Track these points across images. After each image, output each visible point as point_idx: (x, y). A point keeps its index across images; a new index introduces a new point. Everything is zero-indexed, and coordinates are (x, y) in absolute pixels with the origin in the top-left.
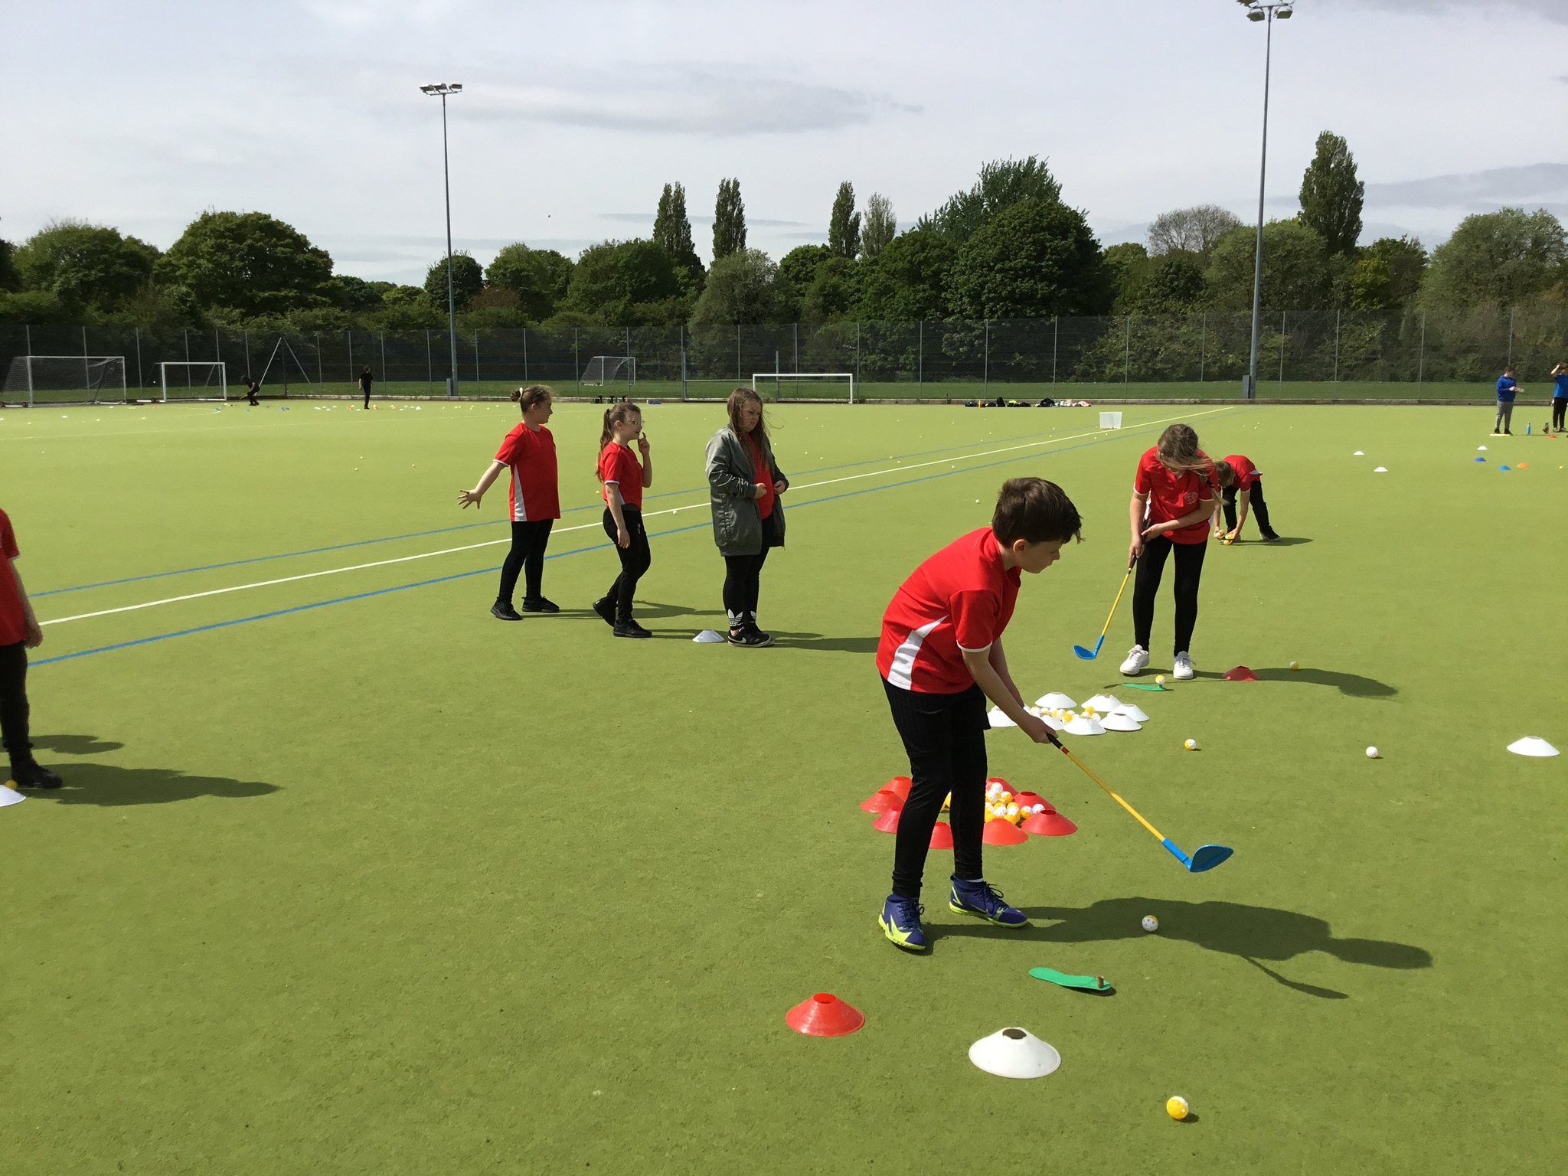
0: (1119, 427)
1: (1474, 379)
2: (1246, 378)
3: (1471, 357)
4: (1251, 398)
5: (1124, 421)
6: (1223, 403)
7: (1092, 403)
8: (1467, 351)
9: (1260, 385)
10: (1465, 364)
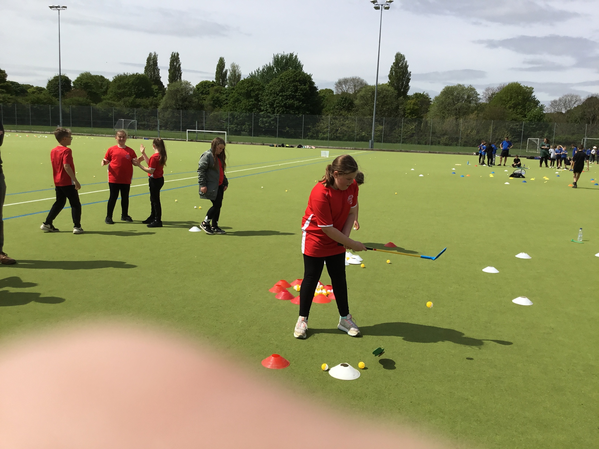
0: (328, 157)
1: (446, 145)
2: (370, 141)
3: (446, 137)
4: (372, 148)
5: (330, 154)
6: (362, 150)
7: (316, 147)
8: (444, 135)
9: (375, 144)
10: (443, 139)
